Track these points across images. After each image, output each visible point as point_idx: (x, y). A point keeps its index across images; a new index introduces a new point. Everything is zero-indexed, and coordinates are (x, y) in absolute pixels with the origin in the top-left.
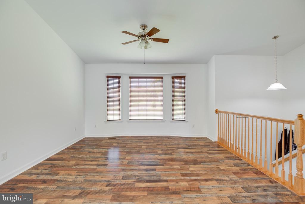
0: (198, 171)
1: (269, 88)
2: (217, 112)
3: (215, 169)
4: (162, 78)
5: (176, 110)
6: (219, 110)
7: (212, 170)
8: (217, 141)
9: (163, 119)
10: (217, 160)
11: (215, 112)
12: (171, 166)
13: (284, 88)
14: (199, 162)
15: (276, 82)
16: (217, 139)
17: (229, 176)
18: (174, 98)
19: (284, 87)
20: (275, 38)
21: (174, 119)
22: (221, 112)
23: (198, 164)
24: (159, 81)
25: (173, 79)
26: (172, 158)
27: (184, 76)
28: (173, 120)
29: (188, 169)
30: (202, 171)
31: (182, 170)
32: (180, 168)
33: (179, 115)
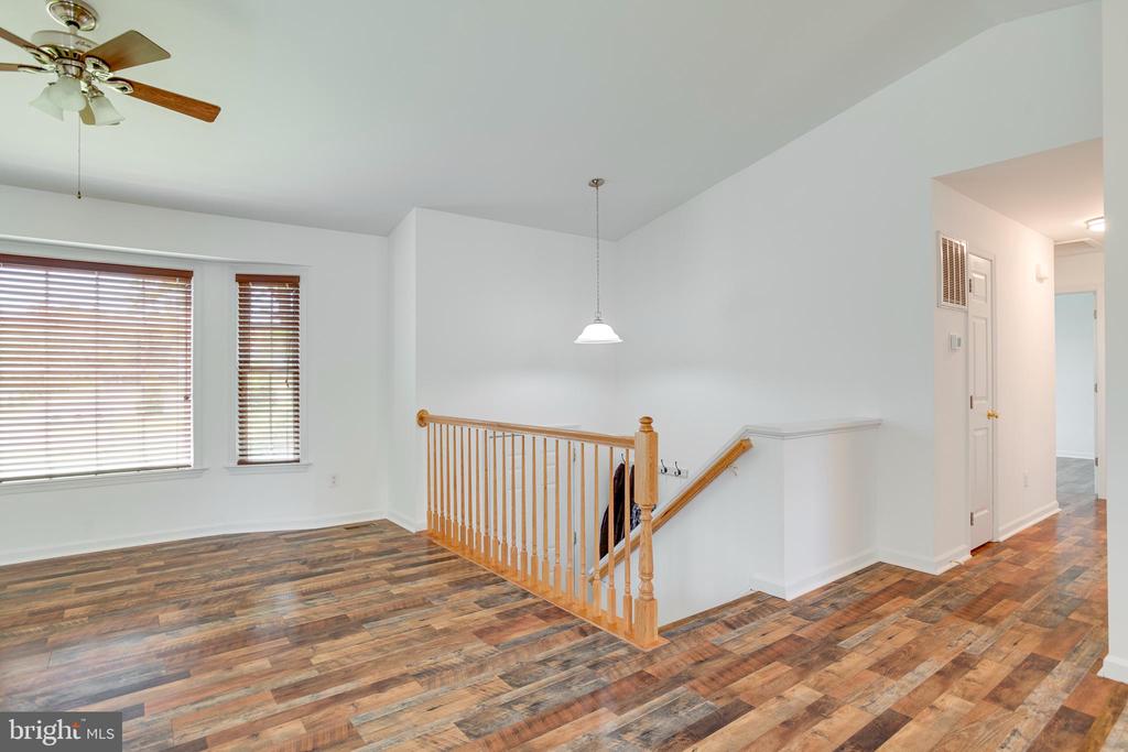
0: (348, 661)
1: (582, 339)
2: (422, 419)
3: (414, 636)
4: (186, 276)
5: (257, 420)
6: (432, 412)
7: (402, 642)
8: (426, 528)
9: (191, 461)
10: (421, 602)
11: (415, 419)
12: (230, 669)
13: (614, 338)
14: (353, 621)
15: (598, 320)
16: (426, 521)
17: (460, 647)
18: (244, 367)
19: (617, 336)
20: (596, 183)
21: (250, 458)
22: (436, 420)
23: (351, 632)
24: (172, 291)
25: (241, 283)
26: (235, 633)
27: (295, 274)
28: (240, 463)
29: (306, 663)
30: (365, 655)
31: (278, 676)
32: (269, 666)
33: (270, 440)
